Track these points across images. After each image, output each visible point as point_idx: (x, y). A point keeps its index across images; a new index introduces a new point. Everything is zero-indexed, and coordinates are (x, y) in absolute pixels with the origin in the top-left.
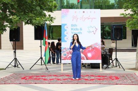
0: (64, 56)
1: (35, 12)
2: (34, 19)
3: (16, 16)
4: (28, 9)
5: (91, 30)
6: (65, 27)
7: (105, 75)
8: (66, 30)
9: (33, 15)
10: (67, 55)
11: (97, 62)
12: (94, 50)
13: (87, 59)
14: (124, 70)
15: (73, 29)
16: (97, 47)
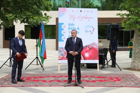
0: (61, 56)
1: (32, 10)
2: (32, 18)
3: (11, 14)
4: (25, 7)
5: (89, 29)
6: (62, 26)
7: (104, 76)
8: (63, 29)
9: (30, 14)
10: (64, 55)
11: (94, 62)
12: (92, 50)
13: (85, 59)
14: (121, 70)
15: (70, 28)
16: (95, 47)
